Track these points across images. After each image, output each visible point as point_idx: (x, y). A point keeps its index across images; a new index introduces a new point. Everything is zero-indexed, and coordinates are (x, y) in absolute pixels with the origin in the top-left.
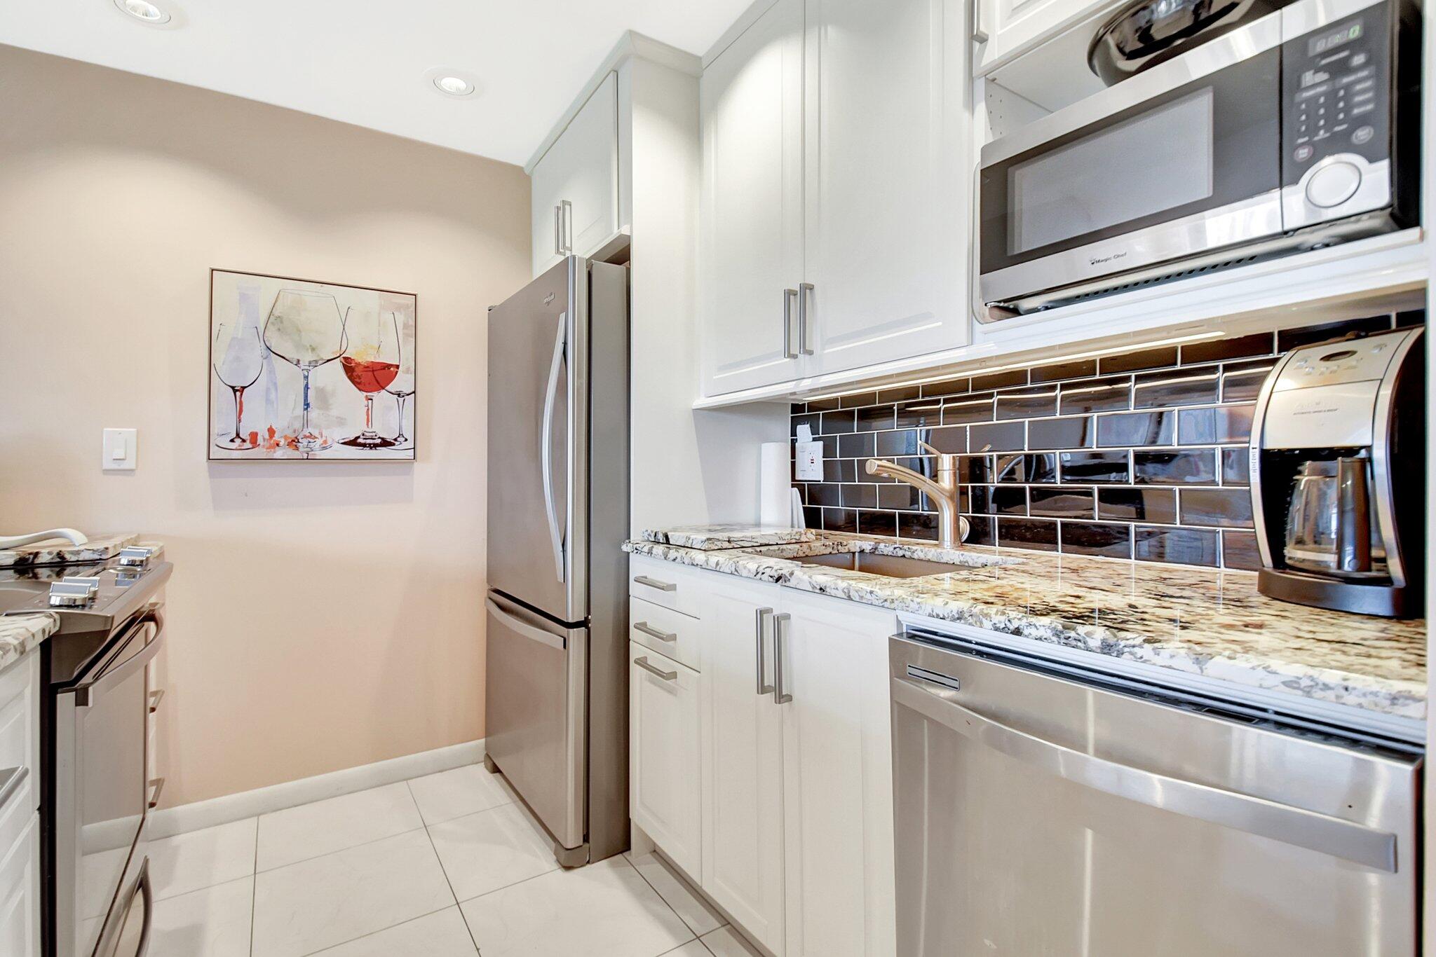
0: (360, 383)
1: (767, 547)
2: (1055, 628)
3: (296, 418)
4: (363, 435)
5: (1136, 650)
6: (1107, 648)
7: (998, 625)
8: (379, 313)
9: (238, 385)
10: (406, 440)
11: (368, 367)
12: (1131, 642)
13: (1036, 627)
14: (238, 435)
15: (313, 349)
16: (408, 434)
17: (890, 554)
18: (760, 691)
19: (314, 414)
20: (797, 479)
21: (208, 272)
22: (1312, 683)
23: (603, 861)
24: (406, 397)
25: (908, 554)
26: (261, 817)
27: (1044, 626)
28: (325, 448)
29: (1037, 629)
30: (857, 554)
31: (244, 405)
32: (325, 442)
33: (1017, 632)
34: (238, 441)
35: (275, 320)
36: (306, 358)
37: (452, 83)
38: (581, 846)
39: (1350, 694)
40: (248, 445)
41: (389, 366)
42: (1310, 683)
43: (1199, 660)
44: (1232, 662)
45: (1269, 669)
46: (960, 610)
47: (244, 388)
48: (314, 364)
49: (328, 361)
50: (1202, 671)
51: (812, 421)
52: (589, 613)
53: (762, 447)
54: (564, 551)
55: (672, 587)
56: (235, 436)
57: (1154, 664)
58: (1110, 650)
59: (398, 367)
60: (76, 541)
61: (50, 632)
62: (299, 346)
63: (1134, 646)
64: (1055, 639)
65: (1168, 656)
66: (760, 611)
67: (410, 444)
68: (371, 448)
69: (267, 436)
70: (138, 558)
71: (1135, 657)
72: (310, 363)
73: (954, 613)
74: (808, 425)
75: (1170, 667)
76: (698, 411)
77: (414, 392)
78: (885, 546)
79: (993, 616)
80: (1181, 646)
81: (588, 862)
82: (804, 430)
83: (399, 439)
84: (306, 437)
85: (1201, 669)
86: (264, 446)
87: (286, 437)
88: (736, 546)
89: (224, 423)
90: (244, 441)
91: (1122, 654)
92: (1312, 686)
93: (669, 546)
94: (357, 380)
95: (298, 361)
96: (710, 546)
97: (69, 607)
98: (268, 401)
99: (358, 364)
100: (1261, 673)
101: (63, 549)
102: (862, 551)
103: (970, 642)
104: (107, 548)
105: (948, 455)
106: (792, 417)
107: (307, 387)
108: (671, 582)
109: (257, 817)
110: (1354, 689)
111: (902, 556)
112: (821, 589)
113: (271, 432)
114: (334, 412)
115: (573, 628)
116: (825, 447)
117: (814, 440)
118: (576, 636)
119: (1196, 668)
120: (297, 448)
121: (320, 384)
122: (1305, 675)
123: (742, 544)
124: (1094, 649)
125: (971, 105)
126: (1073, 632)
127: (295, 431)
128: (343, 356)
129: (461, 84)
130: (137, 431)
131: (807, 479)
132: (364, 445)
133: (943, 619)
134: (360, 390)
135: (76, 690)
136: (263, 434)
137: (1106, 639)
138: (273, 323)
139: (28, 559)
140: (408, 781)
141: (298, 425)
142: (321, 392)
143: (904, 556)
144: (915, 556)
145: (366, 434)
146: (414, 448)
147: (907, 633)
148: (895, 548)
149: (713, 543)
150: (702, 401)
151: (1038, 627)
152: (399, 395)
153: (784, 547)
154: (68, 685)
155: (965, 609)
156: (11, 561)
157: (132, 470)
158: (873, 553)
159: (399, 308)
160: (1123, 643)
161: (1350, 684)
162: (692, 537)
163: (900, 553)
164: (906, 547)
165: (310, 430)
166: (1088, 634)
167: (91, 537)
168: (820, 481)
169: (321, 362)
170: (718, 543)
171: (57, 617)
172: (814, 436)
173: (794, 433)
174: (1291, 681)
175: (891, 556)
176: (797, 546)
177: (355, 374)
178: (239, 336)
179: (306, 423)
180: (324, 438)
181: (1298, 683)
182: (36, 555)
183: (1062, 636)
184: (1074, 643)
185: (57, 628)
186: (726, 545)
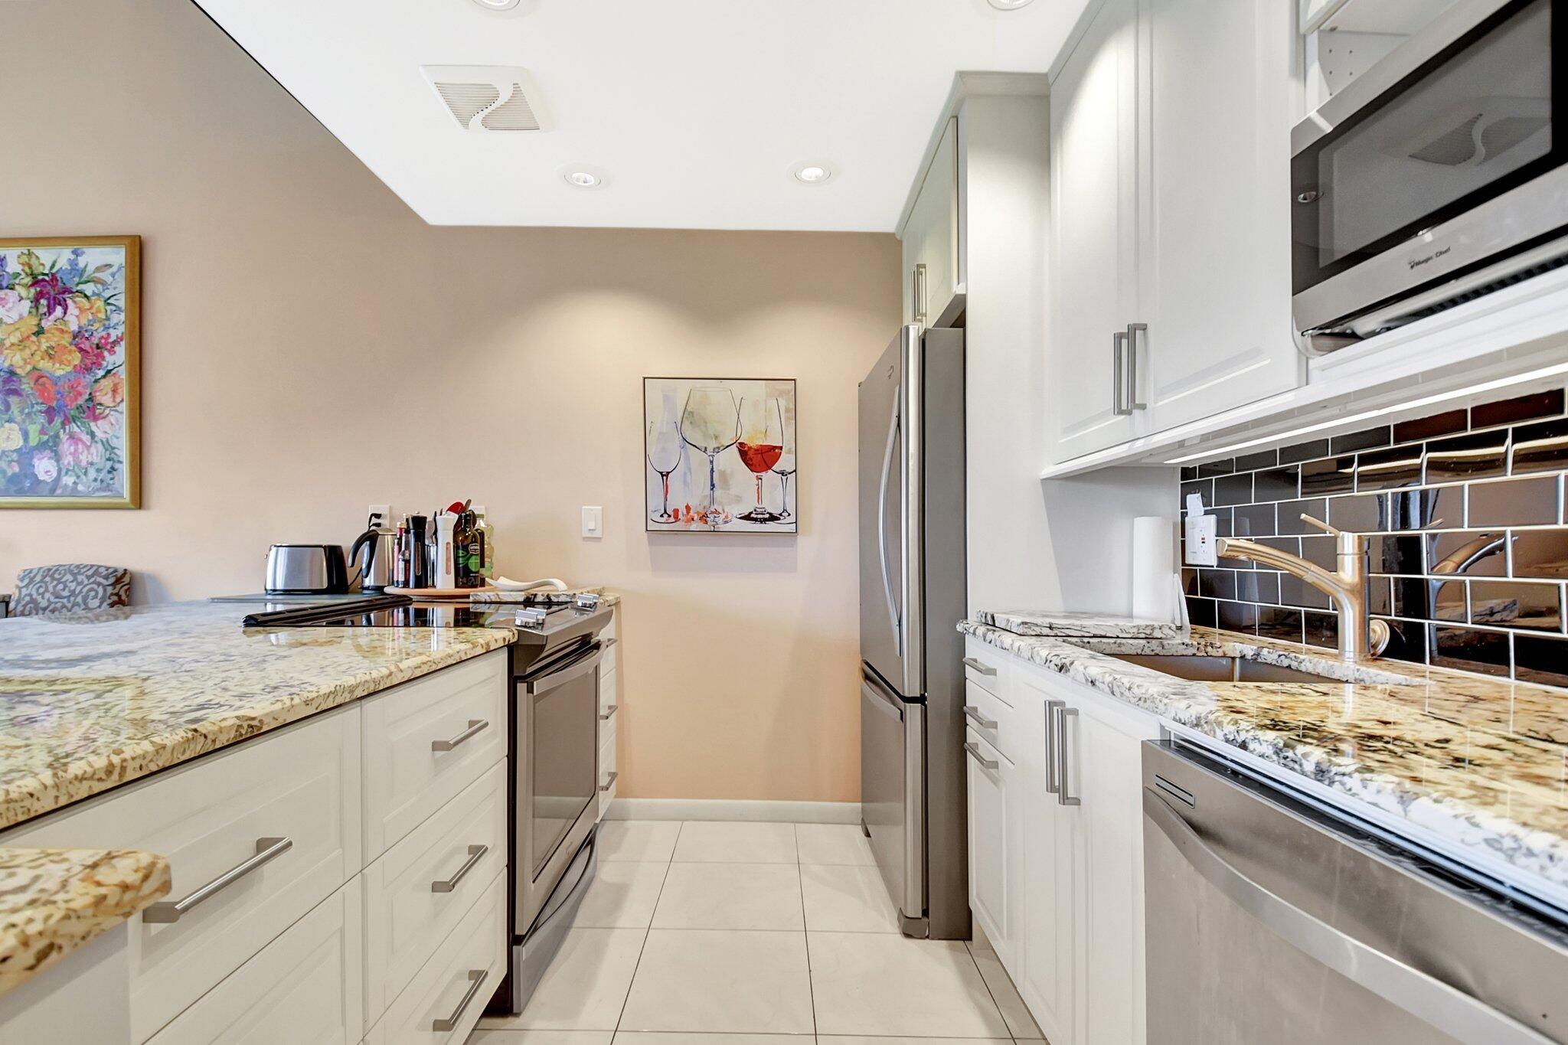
0: (752, 465)
1: (1099, 639)
2: (1275, 745)
3: (706, 497)
4: (755, 510)
5: (1346, 779)
6: (1320, 773)
7: (1228, 737)
8: (766, 401)
9: (664, 470)
10: (789, 515)
11: (758, 450)
12: (1342, 770)
13: (1259, 741)
14: (665, 512)
15: (716, 438)
16: (791, 509)
17: (1274, 663)
18: (1049, 789)
19: (718, 492)
20: (1187, 562)
21: (642, 379)
22: (1515, 845)
23: (943, 941)
24: (789, 476)
25: (1294, 665)
26: (685, 823)
27: (1267, 741)
28: (726, 522)
29: (1261, 744)
30: (1238, 660)
31: (669, 487)
32: (727, 517)
33: (1243, 746)
34: (666, 516)
35: (688, 414)
36: (712, 445)
37: (811, 173)
38: (920, 919)
39: (1555, 866)
40: (672, 519)
41: (775, 448)
42: (1513, 845)
43: (1405, 798)
44: (1437, 805)
45: (1473, 820)
46: (1198, 716)
47: (668, 473)
48: (717, 450)
49: (728, 446)
50: (1406, 815)
51: (1203, 489)
52: (925, 691)
53: (1135, 523)
54: (900, 625)
55: (992, 672)
56: (663, 512)
57: (1362, 799)
58: (1322, 776)
59: (781, 448)
60: (560, 588)
61: (509, 641)
62: (705, 435)
63: (1344, 775)
64: (1275, 757)
65: (1375, 791)
66: (1049, 703)
67: (792, 519)
68: (762, 523)
69: (685, 513)
70: (588, 602)
71: (1345, 788)
72: (714, 449)
73: (1193, 718)
74: (1199, 495)
75: (1375, 805)
76: (1045, 481)
77: (795, 471)
78: (1269, 652)
79: (1225, 725)
80: (1391, 780)
81: (927, 937)
82: (1194, 501)
83: (783, 514)
84: (712, 513)
85: (1405, 810)
86: (683, 521)
87: (698, 513)
88: (1059, 634)
89: (656, 502)
90: (669, 516)
91: (1333, 782)
92: (1514, 850)
93: (994, 628)
94: (750, 462)
95: (706, 448)
96: (1026, 630)
97: (525, 627)
98: (685, 483)
99: (750, 448)
100: (1463, 824)
101: (550, 593)
102: (1243, 657)
103: (1225, 758)
104: (575, 594)
105: (1351, 534)
106: (1182, 484)
107: (712, 470)
108: (992, 666)
109: (681, 822)
110: (1560, 859)
111: (1287, 667)
112: (1092, 682)
113: (688, 508)
114: (733, 491)
115: (910, 703)
116: (1219, 522)
117: (1206, 513)
118: (914, 711)
119: (1399, 808)
120: (706, 522)
121: (721, 468)
122: (1508, 835)
123: (1068, 632)
124: (1309, 773)
125: (1300, 70)
126: (1291, 751)
127: (704, 507)
128: (739, 441)
129: (819, 172)
130: (603, 509)
131: (1199, 563)
132: (756, 520)
133: (1184, 724)
134: (752, 471)
135: (527, 682)
136: (682, 510)
137: (1321, 763)
138: (687, 418)
139: (531, 599)
140: (797, 825)
141: (706, 503)
142: (723, 474)
143: (1289, 667)
144: (1303, 668)
145: (757, 510)
146: (796, 522)
147: (1175, 742)
148: (1280, 656)
149: (1030, 628)
150: (1050, 470)
151: (1262, 742)
152: (783, 474)
153: (1124, 641)
154: (523, 679)
155: (1202, 715)
156: (521, 599)
157: (600, 538)
158: (1256, 659)
159: (781, 393)
160: (1334, 769)
161: (1557, 852)
162: (1011, 620)
163: (1286, 663)
164: (1292, 655)
165: (716, 506)
166: (1305, 756)
167: (570, 586)
168: (1213, 566)
169: (722, 448)
170: (1036, 628)
171: (516, 632)
172: (1206, 508)
173: (1184, 506)
174: (1494, 839)
175: (1275, 665)
176: (1143, 642)
177: (748, 457)
178: (665, 431)
179: (712, 501)
180: (726, 514)
181: (1500, 842)
182: (535, 595)
183: (1282, 755)
184: (1291, 764)
185: (515, 640)
186: (1047, 631)
